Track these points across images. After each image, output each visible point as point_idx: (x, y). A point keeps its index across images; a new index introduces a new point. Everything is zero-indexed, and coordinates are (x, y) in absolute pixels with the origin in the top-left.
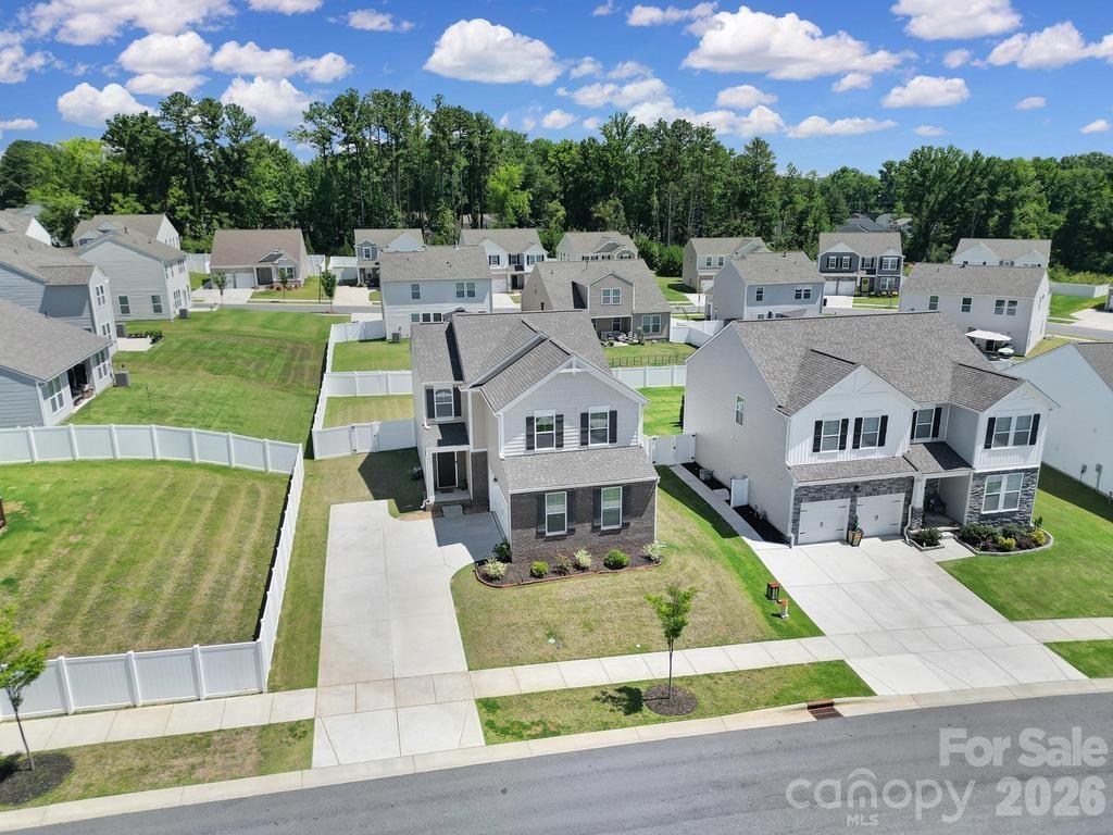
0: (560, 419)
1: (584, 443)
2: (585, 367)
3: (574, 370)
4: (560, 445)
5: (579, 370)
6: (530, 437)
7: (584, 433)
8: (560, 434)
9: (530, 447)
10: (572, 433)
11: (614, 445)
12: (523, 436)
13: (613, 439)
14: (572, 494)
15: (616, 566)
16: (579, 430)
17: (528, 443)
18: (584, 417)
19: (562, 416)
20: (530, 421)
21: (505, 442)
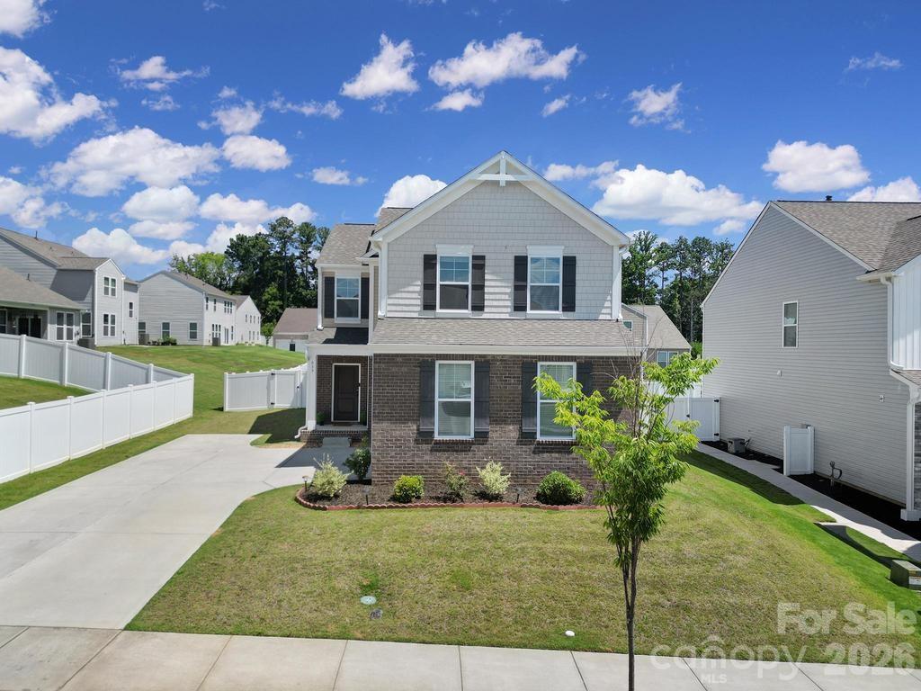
0: (479, 263)
1: (519, 307)
2: (522, 173)
3: (503, 178)
4: (479, 307)
5: (511, 178)
6: (429, 287)
7: (520, 288)
8: (479, 287)
9: (429, 306)
10: (498, 290)
11: (570, 315)
12: (417, 287)
13: (569, 306)
14: (484, 365)
15: (557, 497)
16: (511, 284)
17: (425, 299)
18: (521, 263)
19: (483, 258)
20: (429, 261)
21: (389, 293)
